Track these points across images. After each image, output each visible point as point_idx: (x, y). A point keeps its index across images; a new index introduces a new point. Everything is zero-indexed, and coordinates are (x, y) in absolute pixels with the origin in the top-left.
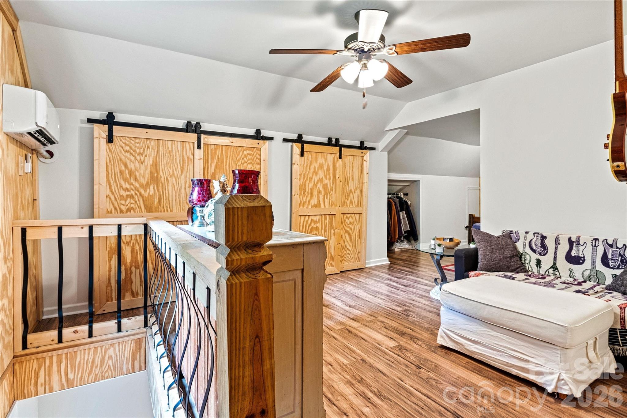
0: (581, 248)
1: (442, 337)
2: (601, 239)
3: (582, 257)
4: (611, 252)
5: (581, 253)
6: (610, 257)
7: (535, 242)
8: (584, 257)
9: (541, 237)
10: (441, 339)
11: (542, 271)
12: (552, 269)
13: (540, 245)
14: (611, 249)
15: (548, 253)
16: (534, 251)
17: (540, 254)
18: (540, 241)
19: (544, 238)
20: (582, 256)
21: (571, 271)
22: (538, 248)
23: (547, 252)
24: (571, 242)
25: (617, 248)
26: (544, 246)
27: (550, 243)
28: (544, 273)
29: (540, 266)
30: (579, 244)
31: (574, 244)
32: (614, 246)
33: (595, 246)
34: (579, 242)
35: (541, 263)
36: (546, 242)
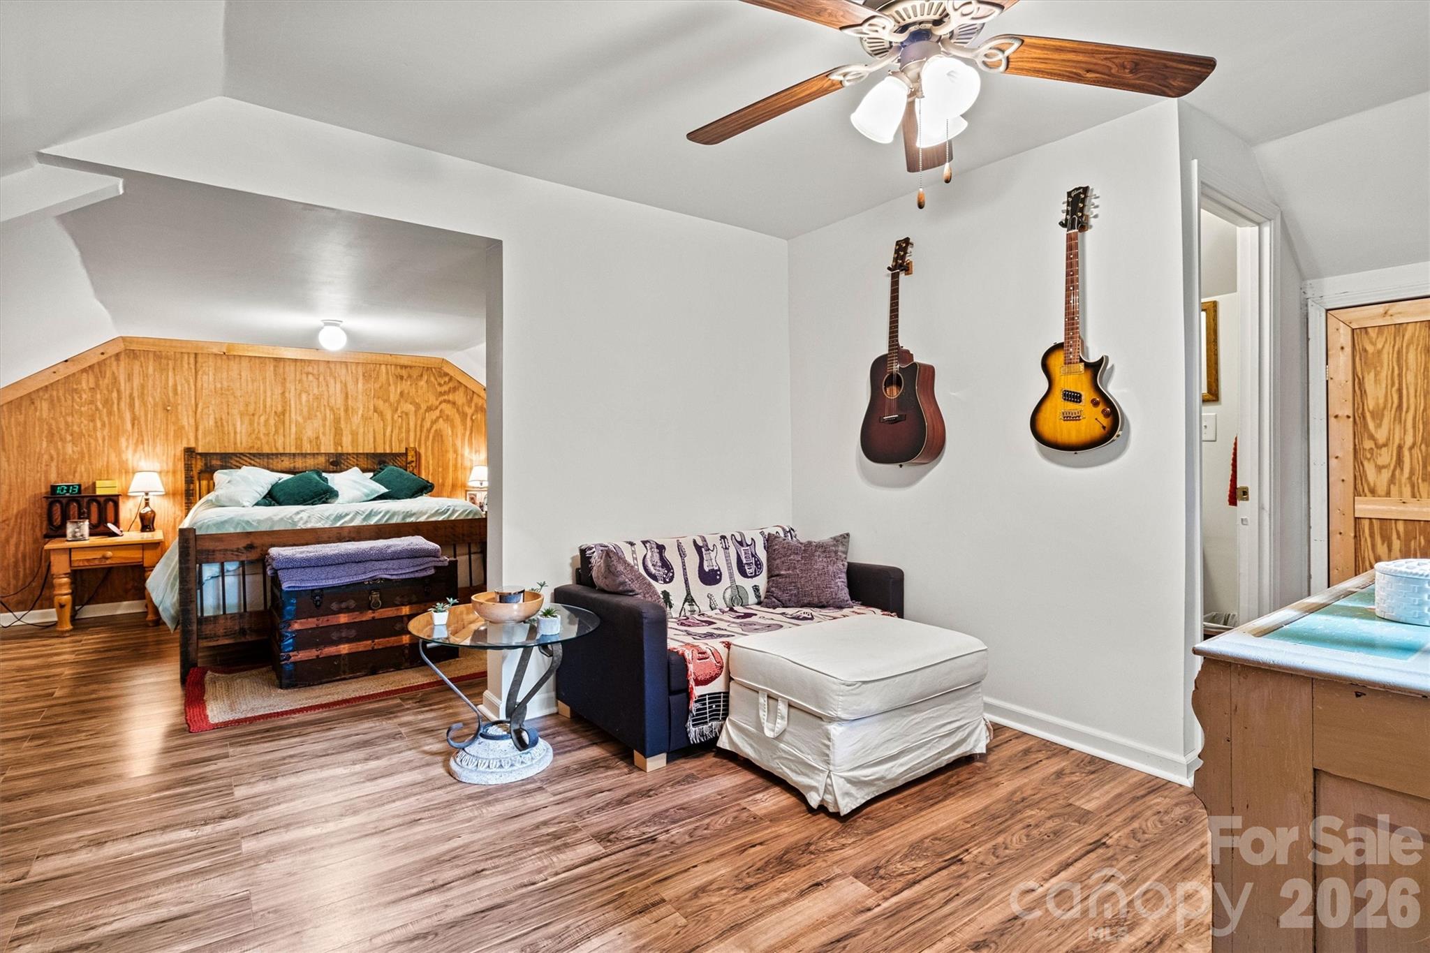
0: (713, 554)
1: (847, 794)
2: (729, 537)
3: (717, 571)
4: (743, 552)
5: (714, 564)
6: (744, 562)
7: (651, 560)
8: (719, 570)
9: (657, 548)
10: (847, 799)
11: (676, 612)
12: (687, 603)
13: (659, 564)
14: (742, 548)
15: (675, 576)
16: (655, 578)
17: (665, 582)
18: (658, 555)
19: (661, 548)
20: (717, 568)
21: (710, 597)
22: (659, 571)
23: (673, 573)
24: (699, 549)
25: (748, 545)
26: (666, 565)
27: (672, 556)
28: (678, 616)
29: (670, 603)
30: (709, 549)
31: (703, 549)
32: (744, 544)
33: (726, 548)
34: (707, 546)
35: (671, 598)
36: (667, 555)
